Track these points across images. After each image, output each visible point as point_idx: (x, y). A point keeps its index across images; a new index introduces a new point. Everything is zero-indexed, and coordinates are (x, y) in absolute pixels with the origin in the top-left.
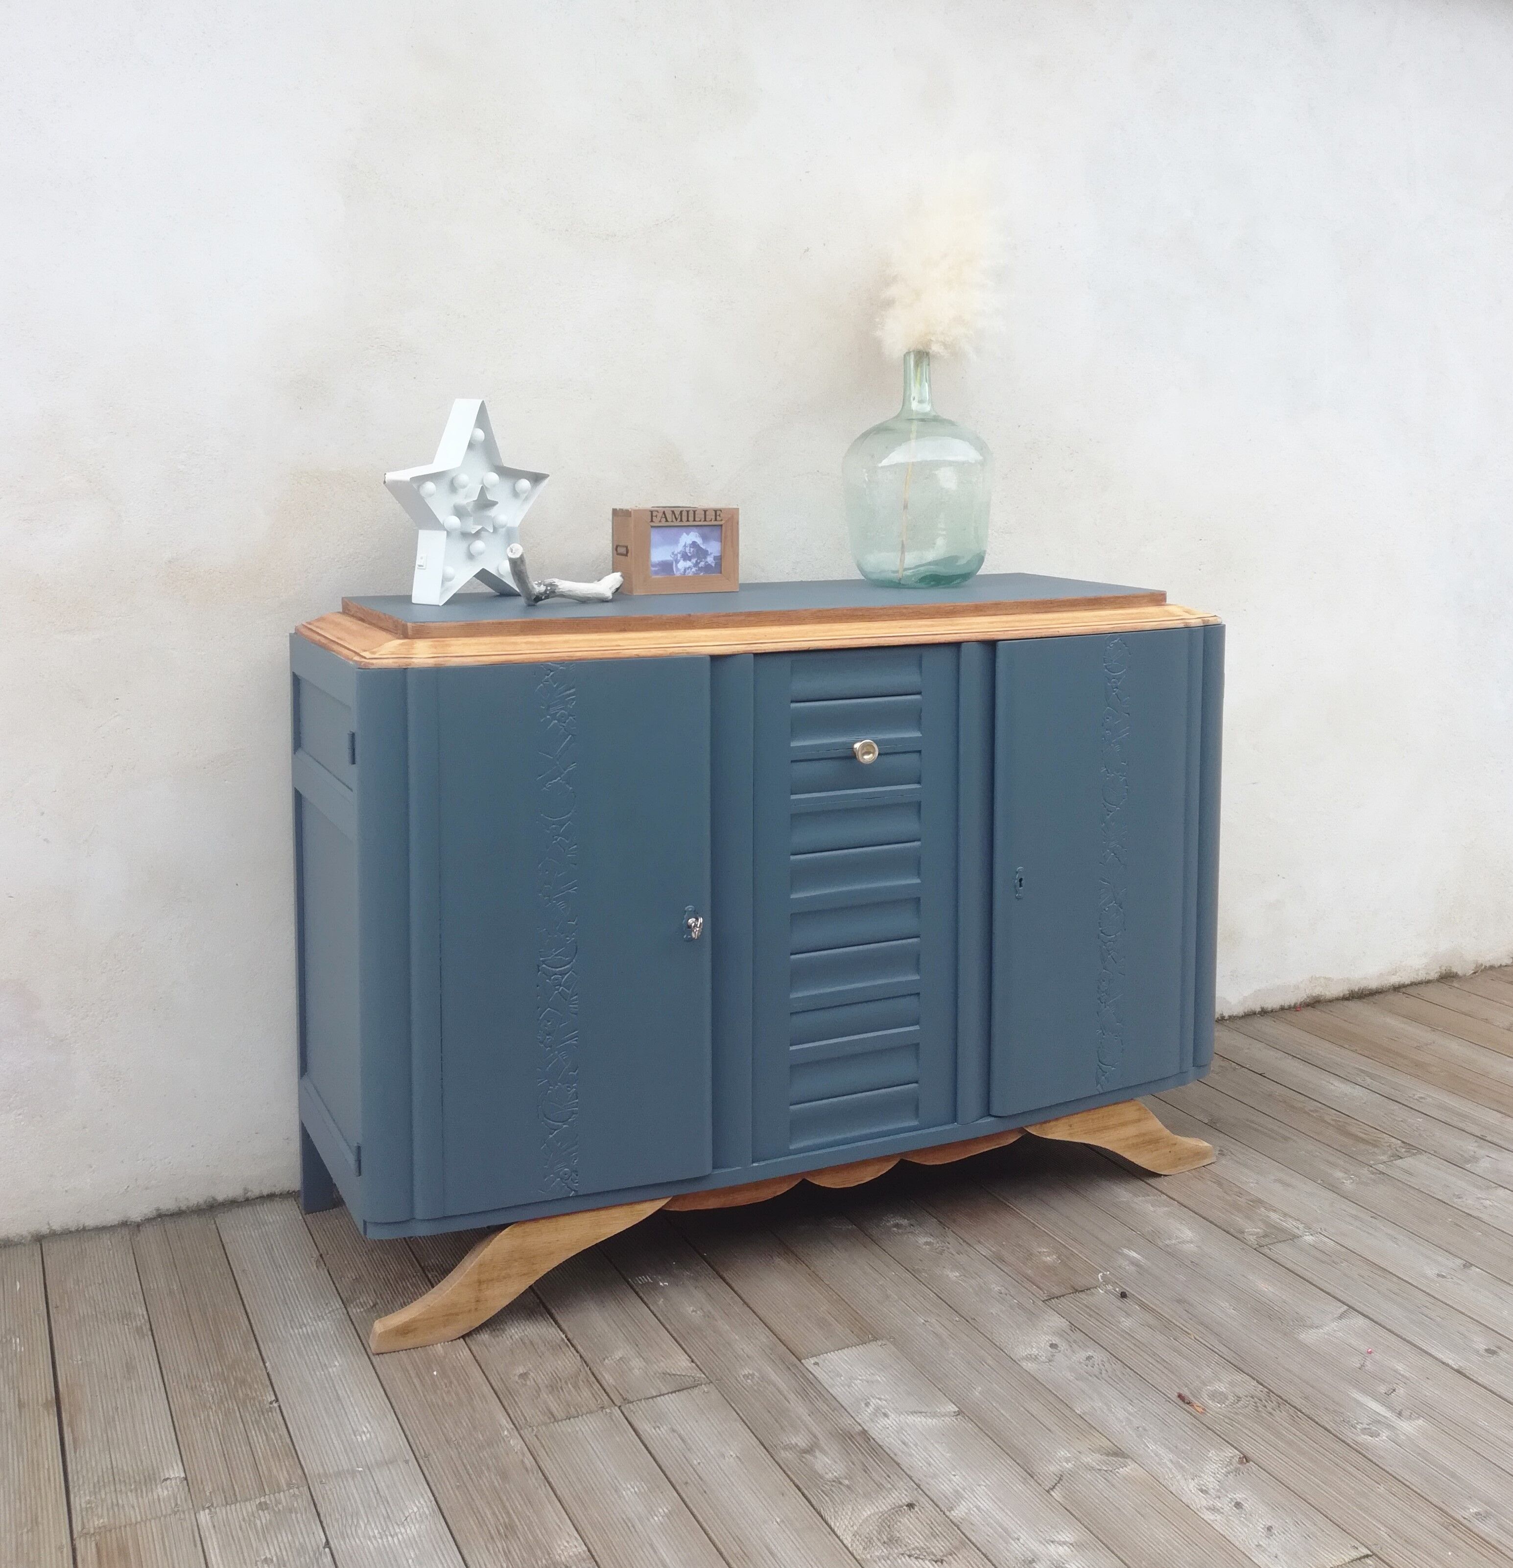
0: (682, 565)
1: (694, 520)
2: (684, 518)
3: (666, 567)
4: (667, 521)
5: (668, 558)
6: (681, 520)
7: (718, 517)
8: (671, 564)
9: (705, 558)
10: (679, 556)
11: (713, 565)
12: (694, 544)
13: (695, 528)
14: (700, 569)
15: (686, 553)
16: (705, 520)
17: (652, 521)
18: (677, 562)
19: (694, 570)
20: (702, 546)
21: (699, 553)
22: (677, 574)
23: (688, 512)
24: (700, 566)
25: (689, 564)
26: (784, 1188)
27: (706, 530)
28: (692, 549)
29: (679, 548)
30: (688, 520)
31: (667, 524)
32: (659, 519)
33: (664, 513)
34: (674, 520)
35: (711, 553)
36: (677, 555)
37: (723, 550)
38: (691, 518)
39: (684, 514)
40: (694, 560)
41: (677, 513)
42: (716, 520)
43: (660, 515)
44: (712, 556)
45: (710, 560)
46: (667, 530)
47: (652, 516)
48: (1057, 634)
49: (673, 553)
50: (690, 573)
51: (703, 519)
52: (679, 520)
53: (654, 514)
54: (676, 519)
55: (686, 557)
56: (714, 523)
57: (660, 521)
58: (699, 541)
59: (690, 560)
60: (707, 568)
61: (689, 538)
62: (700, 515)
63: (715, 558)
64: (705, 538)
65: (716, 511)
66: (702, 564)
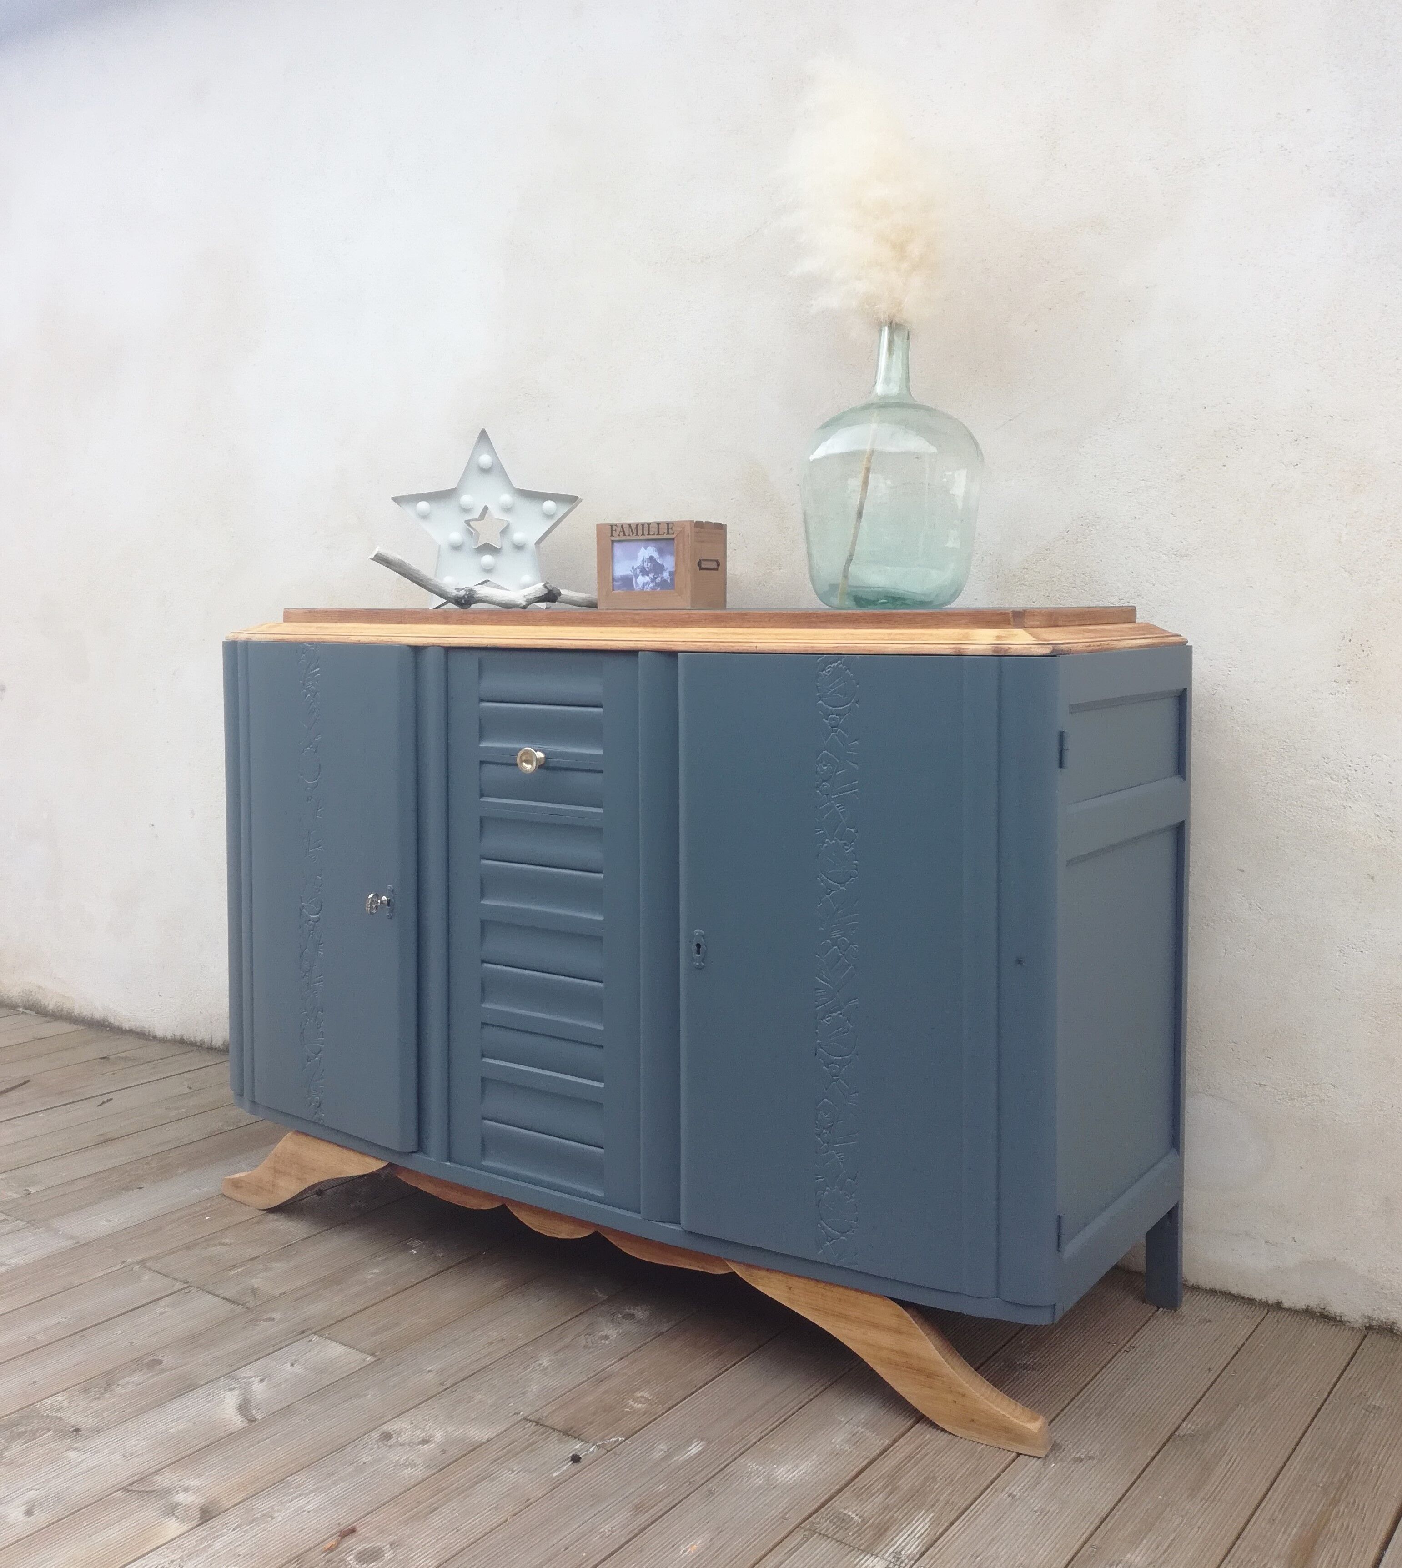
0: (641, 580)
1: (649, 534)
2: (640, 532)
3: (627, 581)
4: (625, 535)
5: (629, 573)
6: (637, 534)
7: (670, 530)
8: (632, 580)
9: (662, 573)
10: (638, 571)
11: (669, 580)
12: (651, 559)
13: (650, 542)
14: (657, 585)
15: (644, 568)
16: (658, 534)
17: (612, 535)
18: (637, 577)
19: (651, 585)
20: (658, 561)
21: (656, 568)
22: (637, 589)
23: (643, 525)
24: (657, 581)
25: (647, 579)
26: (486, 1206)
27: (662, 544)
28: (649, 564)
29: (638, 563)
30: (643, 534)
31: (625, 538)
32: (618, 532)
33: (622, 527)
34: (631, 533)
35: (667, 568)
36: (636, 569)
37: (676, 565)
38: (646, 532)
39: (640, 527)
40: (651, 575)
41: (633, 527)
42: (668, 533)
43: (619, 529)
44: (668, 571)
45: (666, 575)
46: (624, 544)
47: (612, 530)
48: (754, 650)
49: (633, 568)
50: (648, 588)
51: (656, 533)
52: (635, 534)
53: (614, 529)
54: (633, 533)
55: (644, 572)
56: (666, 536)
57: (619, 535)
58: (656, 555)
59: (648, 576)
60: (664, 584)
61: (647, 552)
62: (654, 530)
63: (671, 574)
64: (661, 552)
65: (668, 524)
66: (658, 580)
